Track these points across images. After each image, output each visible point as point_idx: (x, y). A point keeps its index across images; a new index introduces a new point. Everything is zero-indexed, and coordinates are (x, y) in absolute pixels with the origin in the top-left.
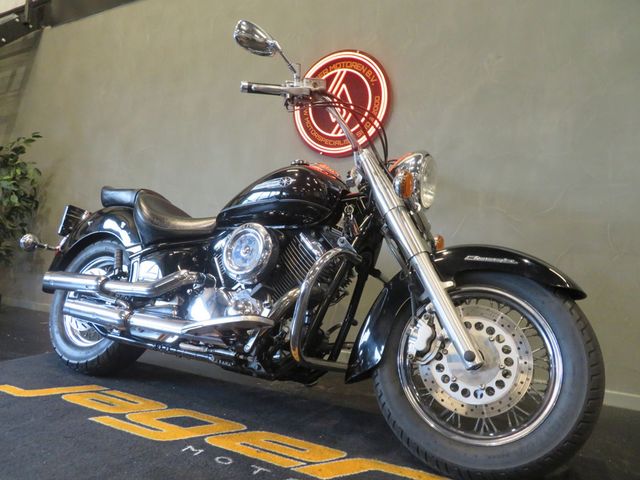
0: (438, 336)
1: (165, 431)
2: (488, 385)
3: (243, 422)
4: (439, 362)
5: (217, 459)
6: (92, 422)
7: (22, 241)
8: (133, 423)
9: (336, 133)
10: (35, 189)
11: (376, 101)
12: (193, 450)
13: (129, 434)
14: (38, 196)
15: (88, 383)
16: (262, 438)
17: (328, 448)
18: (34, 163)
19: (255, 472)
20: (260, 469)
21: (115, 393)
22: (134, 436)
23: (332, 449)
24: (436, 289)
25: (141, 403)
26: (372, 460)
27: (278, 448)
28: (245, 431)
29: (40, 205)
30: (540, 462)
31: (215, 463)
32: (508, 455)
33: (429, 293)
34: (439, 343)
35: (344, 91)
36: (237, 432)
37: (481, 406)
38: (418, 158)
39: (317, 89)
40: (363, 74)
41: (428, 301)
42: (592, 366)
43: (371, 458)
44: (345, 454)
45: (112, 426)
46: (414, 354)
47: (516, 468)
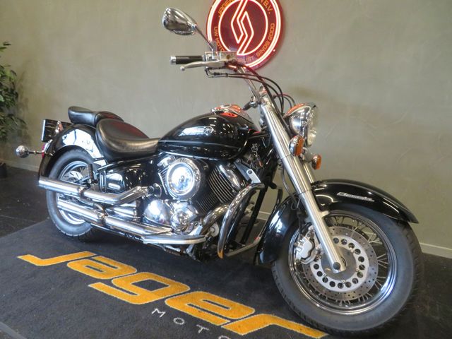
0: (316, 248)
1: (139, 295)
2: (347, 281)
3: (187, 282)
4: (316, 263)
5: (175, 319)
6: (91, 288)
7: (17, 150)
8: (118, 288)
9: (240, 52)
10: (13, 83)
11: (272, 28)
12: (159, 312)
13: (116, 298)
14: (17, 88)
15: (81, 250)
16: (201, 297)
17: (242, 305)
18: (9, 66)
19: (200, 331)
20: (202, 328)
21: (101, 258)
22: (120, 300)
23: (245, 306)
24: (316, 216)
25: (119, 268)
26: (271, 315)
27: (211, 308)
28: (189, 292)
29: (19, 96)
30: (377, 329)
31: (174, 324)
32: (357, 322)
33: (311, 219)
34: (317, 252)
35: (246, 17)
36: (184, 293)
37: (341, 293)
38: (307, 110)
39: (231, 59)
40: (262, 4)
41: (310, 224)
42: (415, 258)
43: (270, 314)
44: (254, 311)
45: (105, 292)
46: (300, 259)
47: (361, 331)
